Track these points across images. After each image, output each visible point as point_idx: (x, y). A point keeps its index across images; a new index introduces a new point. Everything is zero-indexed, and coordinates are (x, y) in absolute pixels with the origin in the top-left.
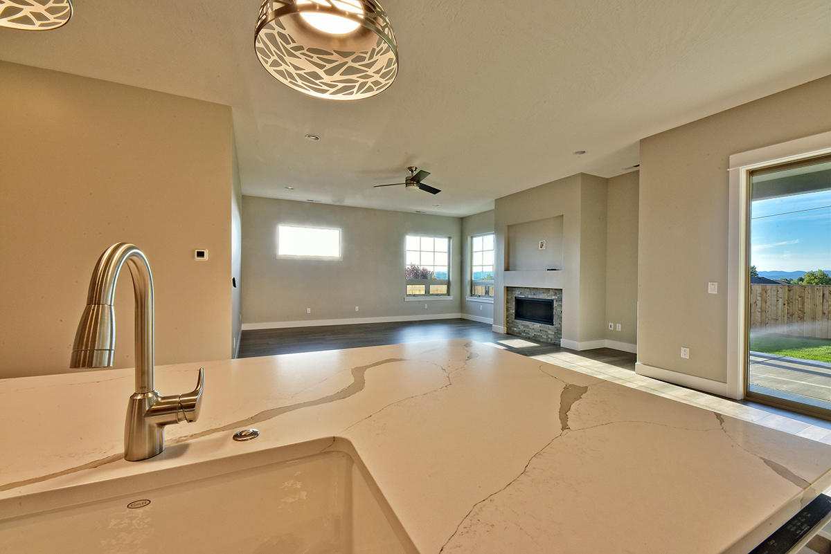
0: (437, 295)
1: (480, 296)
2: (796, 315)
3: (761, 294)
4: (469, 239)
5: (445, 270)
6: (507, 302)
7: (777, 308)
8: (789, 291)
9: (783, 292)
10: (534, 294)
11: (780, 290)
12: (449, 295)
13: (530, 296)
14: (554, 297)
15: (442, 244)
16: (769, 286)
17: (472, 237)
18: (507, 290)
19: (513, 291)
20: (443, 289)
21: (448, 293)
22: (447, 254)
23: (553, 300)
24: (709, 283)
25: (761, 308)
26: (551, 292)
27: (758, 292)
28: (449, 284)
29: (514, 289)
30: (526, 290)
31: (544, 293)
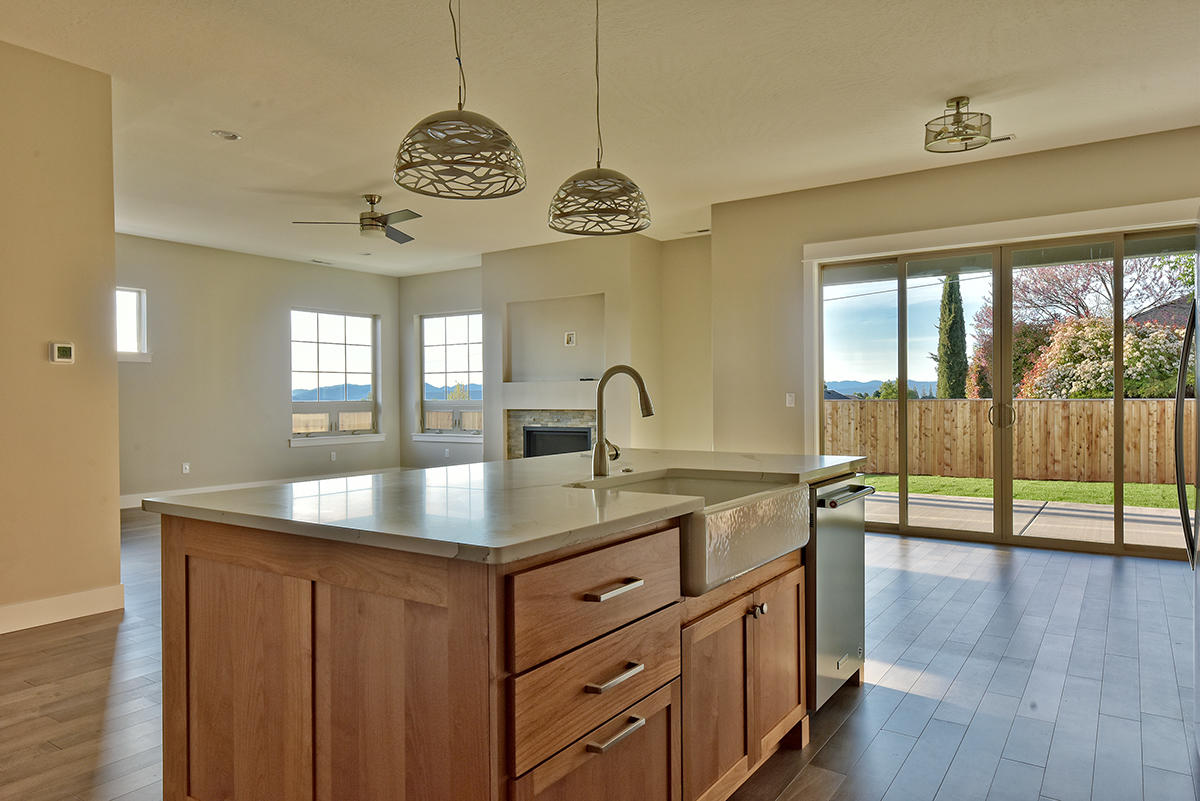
0: (353, 432)
1: (441, 431)
2: (869, 444)
3: (831, 414)
4: (416, 320)
5: (367, 380)
6: (509, 438)
7: (850, 434)
8: (862, 408)
9: (855, 411)
10: (558, 421)
11: (852, 407)
12: (376, 432)
13: (550, 425)
14: (590, 424)
15: (360, 328)
16: (840, 403)
17: (422, 318)
18: (509, 416)
19: (520, 417)
20: (365, 420)
21: (375, 429)
22: (369, 349)
23: (590, 429)
24: (787, 395)
25: (832, 436)
26: (587, 416)
27: (829, 412)
28: (375, 409)
29: (521, 413)
30: (544, 414)
31: (574, 418)
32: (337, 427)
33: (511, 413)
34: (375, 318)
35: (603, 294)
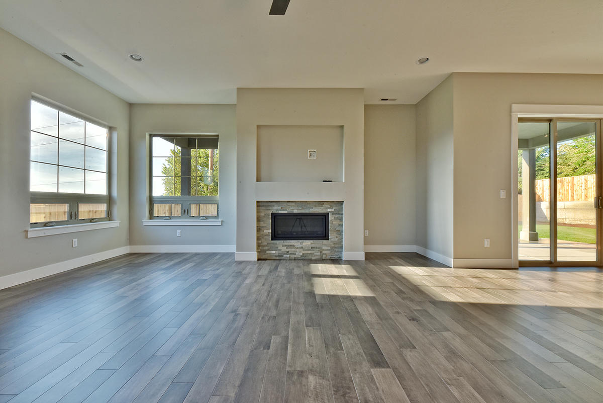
6: (259, 221)
10: (302, 209)
12: (110, 219)
13: (295, 212)
14: (329, 210)
18: (259, 206)
19: (268, 206)
21: (109, 216)
22: (105, 154)
23: (328, 213)
24: (501, 191)
26: (326, 205)
28: (110, 202)
29: (270, 204)
30: (290, 204)
31: (315, 206)
32: (76, 215)
33: (260, 204)
34: (111, 129)
35: (342, 127)
